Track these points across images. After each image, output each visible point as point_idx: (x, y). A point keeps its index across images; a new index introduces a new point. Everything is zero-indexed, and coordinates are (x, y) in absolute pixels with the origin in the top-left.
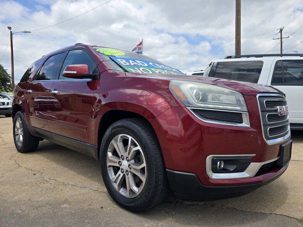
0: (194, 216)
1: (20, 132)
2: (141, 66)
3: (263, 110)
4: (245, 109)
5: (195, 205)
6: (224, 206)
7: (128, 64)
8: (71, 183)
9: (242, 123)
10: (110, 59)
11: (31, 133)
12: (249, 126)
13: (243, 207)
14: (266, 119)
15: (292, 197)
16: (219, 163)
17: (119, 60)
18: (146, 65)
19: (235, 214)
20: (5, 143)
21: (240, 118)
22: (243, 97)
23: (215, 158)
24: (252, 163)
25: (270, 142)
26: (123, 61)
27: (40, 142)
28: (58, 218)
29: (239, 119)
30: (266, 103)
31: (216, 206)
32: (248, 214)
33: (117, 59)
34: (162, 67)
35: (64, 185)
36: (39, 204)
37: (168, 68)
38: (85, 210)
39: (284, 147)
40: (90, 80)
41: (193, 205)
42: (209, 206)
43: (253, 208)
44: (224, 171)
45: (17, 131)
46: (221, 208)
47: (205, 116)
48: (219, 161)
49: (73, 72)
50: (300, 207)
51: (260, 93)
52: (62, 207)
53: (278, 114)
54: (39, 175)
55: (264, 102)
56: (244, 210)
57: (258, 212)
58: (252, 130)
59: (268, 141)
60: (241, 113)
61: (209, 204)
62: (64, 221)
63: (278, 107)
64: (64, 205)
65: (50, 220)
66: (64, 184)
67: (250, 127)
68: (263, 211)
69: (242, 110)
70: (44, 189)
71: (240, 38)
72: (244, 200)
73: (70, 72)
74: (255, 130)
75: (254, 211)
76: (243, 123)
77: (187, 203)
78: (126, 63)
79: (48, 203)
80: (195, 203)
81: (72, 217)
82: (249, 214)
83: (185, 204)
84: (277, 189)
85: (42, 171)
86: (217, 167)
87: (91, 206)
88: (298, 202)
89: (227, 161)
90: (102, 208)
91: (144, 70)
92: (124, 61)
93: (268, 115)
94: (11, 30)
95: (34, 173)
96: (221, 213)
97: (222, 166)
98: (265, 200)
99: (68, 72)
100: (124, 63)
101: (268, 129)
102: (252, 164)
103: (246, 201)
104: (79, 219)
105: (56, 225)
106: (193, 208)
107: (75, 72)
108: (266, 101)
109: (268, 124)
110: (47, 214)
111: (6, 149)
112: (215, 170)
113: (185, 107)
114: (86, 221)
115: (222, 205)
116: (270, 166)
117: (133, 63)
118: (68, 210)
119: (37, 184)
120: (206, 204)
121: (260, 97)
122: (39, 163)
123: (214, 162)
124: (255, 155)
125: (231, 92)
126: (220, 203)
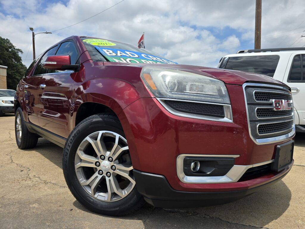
0: (169, 225)
1: (20, 128)
2: (130, 57)
3: (251, 103)
4: (227, 100)
5: (176, 212)
6: (208, 215)
7: (114, 54)
8: (53, 182)
9: (223, 117)
10: (95, 49)
11: (29, 129)
12: (231, 121)
13: (230, 217)
14: (255, 114)
15: (294, 209)
16: (193, 164)
17: (105, 50)
18: (137, 56)
19: (218, 225)
20: (11, 139)
21: (220, 111)
22: (225, 86)
23: (188, 158)
24: (234, 165)
25: (258, 142)
26: (109, 51)
27: (39, 139)
28: (21, 219)
29: (220, 113)
30: (255, 95)
31: (198, 215)
32: (233, 226)
33: (103, 50)
34: (156, 59)
35: (45, 184)
36: (10, 203)
37: (163, 61)
38: (52, 212)
39: (279, 149)
40: (72, 72)
41: (173, 212)
42: (191, 214)
43: (242, 219)
44: (201, 173)
45: (18, 127)
46: (204, 217)
47: (177, 108)
48: (193, 161)
49: (53, 63)
50: (300, 222)
51: (247, 82)
52: (31, 207)
53: (273, 109)
54: (26, 172)
55: (254, 93)
56: (230, 221)
57: (247, 225)
58: (236, 125)
59: (257, 140)
60: (223, 106)
61: (191, 212)
62: (25, 222)
63: (274, 100)
64: (34, 205)
65: (12, 220)
66: (46, 182)
67: (233, 122)
68: (252, 224)
69: (223, 102)
70: (23, 186)
71: (260, 33)
72: (234, 210)
73: (50, 63)
74: (240, 127)
75: (242, 223)
76: (225, 118)
77: (166, 210)
78: (113, 53)
79: (19, 202)
80: (176, 210)
81: (35, 219)
82: (235, 226)
83: (164, 210)
84: (278, 198)
85: (30, 168)
86: (191, 169)
87: (60, 208)
88: (299, 215)
89: (204, 163)
90: (72, 210)
91: (131, 61)
92: (111, 52)
93: (258, 109)
94: (33, 31)
95: (22, 169)
96: (202, 224)
97: (199, 168)
98: (259, 211)
99: (48, 63)
100: (110, 53)
101: (258, 126)
102: (235, 167)
103: (237, 210)
104: (41, 221)
105: (15, 226)
106: (171, 215)
107: (55, 63)
108: (255, 93)
109: (258, 120)
110: (12, 214)
111: (9, 145)
112: (188, 173)
113: (155, 98)
114: (47, 224)
115: (205, 214)
116: (262, 171)
117: (120, 53)
118: (34, 211)
119: (19, 180)
120: (188, 212)
121: (247, 87)
122: (33, 159)
123: (187, 163)
124: (239, 156)
125: (210, 80)
126: (204, 211)
